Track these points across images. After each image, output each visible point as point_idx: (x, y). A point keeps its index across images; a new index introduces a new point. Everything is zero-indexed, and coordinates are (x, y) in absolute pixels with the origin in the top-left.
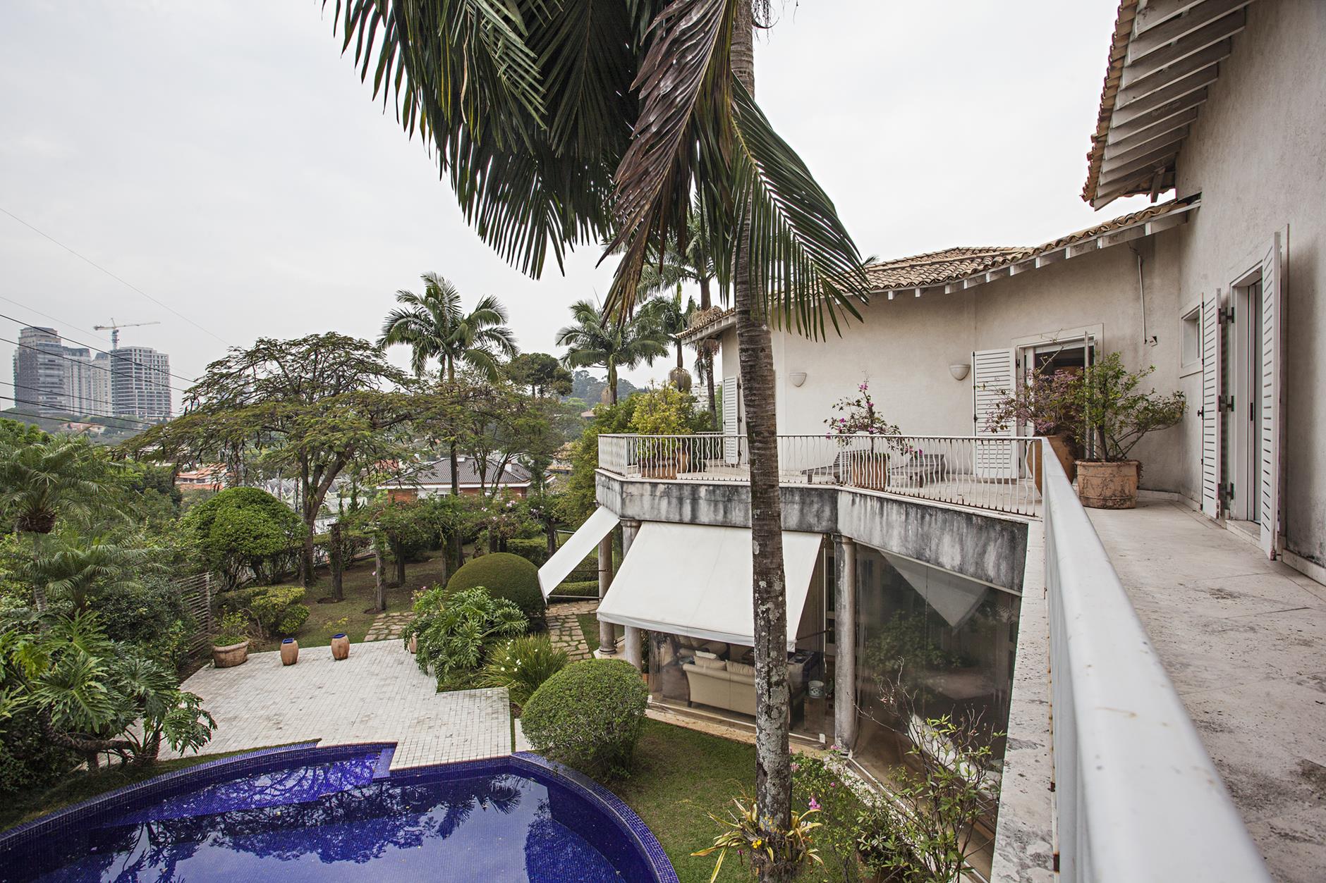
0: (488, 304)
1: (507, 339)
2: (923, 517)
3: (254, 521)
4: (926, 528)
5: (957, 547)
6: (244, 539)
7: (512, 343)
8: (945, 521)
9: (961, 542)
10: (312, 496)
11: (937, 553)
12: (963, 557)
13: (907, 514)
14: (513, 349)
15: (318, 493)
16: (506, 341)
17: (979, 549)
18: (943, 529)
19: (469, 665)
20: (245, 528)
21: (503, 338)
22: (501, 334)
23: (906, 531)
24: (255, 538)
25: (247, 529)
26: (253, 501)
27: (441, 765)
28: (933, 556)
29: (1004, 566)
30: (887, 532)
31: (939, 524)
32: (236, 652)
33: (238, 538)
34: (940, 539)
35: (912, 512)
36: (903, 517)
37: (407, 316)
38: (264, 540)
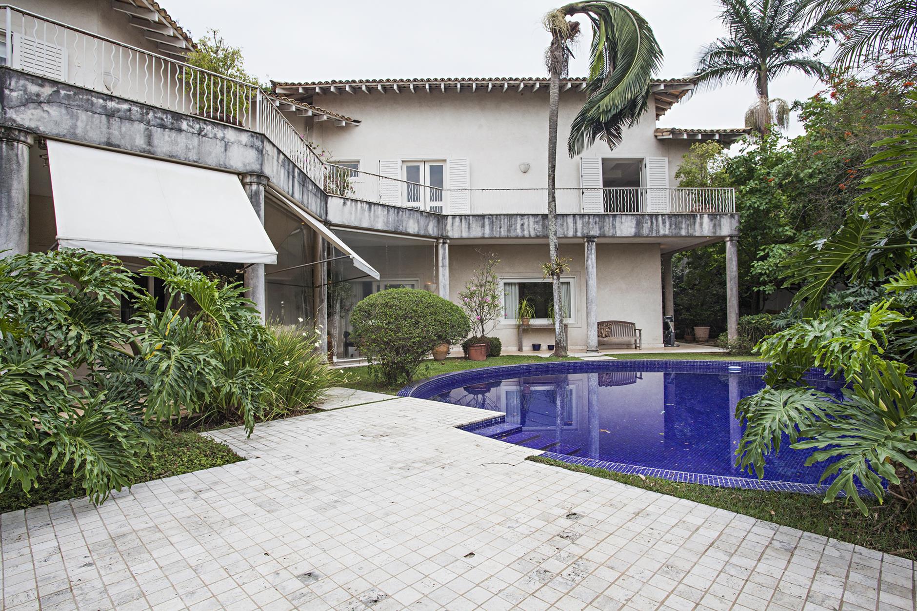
2: (398, 213)
4: (400, 217)
5: (416, 225)
8: (410, 214)
9: (418, 222)
11: (406, 228)
12: (419, 228)
13: (388, 211)
17: (426, 224)
18: (409, 218)
23: (388, 218)
28: (404, 229)
29: (435, 229)
30: (374, 220)
31: (407, 215)
34: (407, 221)
35: (392, 211)
36: (386, 213)
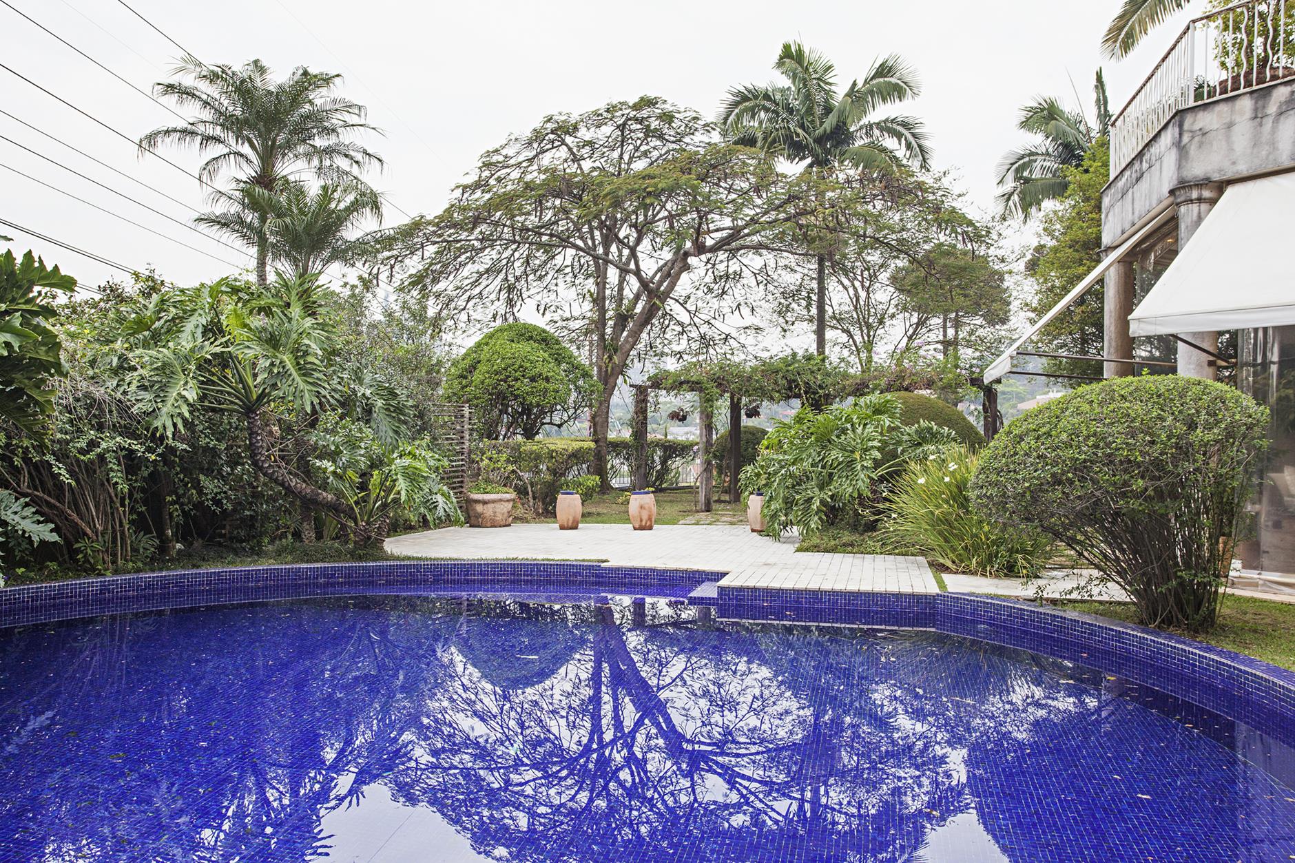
0: (884, 70)
1: (914, 135)
3: (532, 358)
6: (516, 379)
7: (921, 142)
10: (610, 358)
14: (921, 150)
15: (619, 353)
16: (911, 139)
19: (855, 495)
20: (518, 363)
21: (906, 133)
22: (903, 126)
24: (533, 379)
25: (521, 367)
26: (531, 338)
27: (807, 591)
32: (497, 505)
33: (508, 377)
37: (756, 97)
38: (542, 384)
